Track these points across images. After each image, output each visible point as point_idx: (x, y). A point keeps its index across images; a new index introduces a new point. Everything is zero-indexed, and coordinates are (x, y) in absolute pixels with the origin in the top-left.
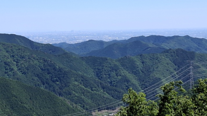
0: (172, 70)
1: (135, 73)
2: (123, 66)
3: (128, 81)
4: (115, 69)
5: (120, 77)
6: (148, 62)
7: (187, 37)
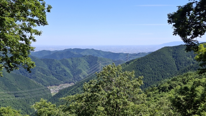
0: (87, 66)
1: (69, 67)
2: (62, 63)
3: (65, 71)
4: (58, 65)
5: (61, 69)
6: (75, 62)
7: (93, 49)
